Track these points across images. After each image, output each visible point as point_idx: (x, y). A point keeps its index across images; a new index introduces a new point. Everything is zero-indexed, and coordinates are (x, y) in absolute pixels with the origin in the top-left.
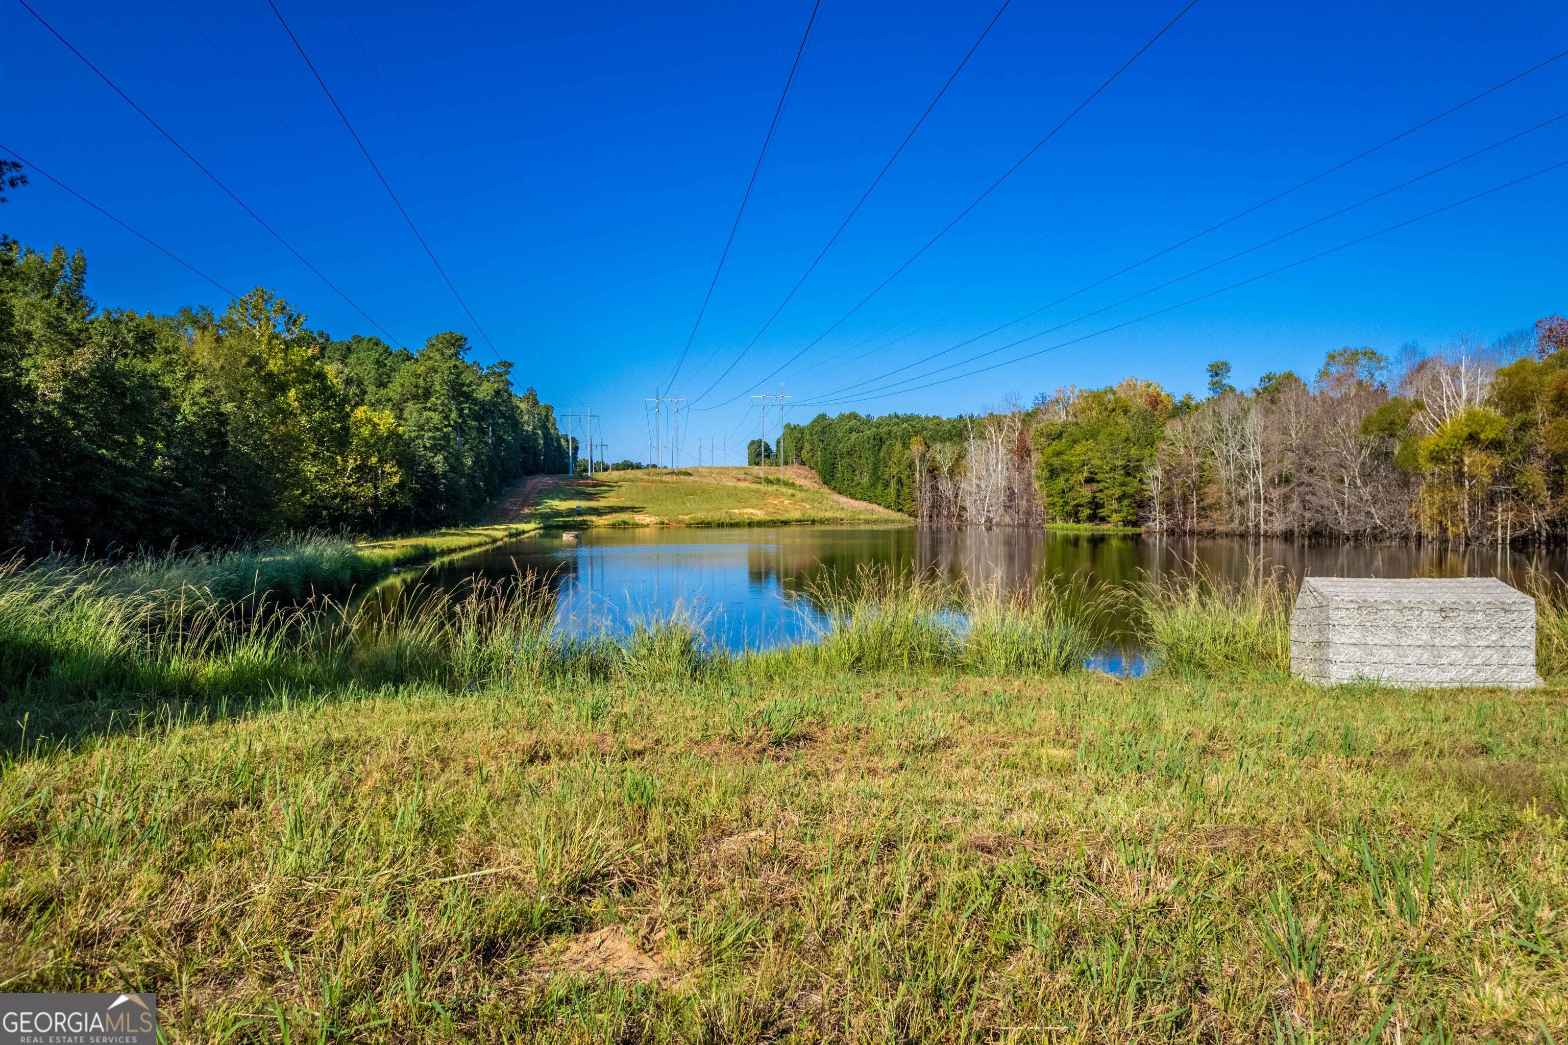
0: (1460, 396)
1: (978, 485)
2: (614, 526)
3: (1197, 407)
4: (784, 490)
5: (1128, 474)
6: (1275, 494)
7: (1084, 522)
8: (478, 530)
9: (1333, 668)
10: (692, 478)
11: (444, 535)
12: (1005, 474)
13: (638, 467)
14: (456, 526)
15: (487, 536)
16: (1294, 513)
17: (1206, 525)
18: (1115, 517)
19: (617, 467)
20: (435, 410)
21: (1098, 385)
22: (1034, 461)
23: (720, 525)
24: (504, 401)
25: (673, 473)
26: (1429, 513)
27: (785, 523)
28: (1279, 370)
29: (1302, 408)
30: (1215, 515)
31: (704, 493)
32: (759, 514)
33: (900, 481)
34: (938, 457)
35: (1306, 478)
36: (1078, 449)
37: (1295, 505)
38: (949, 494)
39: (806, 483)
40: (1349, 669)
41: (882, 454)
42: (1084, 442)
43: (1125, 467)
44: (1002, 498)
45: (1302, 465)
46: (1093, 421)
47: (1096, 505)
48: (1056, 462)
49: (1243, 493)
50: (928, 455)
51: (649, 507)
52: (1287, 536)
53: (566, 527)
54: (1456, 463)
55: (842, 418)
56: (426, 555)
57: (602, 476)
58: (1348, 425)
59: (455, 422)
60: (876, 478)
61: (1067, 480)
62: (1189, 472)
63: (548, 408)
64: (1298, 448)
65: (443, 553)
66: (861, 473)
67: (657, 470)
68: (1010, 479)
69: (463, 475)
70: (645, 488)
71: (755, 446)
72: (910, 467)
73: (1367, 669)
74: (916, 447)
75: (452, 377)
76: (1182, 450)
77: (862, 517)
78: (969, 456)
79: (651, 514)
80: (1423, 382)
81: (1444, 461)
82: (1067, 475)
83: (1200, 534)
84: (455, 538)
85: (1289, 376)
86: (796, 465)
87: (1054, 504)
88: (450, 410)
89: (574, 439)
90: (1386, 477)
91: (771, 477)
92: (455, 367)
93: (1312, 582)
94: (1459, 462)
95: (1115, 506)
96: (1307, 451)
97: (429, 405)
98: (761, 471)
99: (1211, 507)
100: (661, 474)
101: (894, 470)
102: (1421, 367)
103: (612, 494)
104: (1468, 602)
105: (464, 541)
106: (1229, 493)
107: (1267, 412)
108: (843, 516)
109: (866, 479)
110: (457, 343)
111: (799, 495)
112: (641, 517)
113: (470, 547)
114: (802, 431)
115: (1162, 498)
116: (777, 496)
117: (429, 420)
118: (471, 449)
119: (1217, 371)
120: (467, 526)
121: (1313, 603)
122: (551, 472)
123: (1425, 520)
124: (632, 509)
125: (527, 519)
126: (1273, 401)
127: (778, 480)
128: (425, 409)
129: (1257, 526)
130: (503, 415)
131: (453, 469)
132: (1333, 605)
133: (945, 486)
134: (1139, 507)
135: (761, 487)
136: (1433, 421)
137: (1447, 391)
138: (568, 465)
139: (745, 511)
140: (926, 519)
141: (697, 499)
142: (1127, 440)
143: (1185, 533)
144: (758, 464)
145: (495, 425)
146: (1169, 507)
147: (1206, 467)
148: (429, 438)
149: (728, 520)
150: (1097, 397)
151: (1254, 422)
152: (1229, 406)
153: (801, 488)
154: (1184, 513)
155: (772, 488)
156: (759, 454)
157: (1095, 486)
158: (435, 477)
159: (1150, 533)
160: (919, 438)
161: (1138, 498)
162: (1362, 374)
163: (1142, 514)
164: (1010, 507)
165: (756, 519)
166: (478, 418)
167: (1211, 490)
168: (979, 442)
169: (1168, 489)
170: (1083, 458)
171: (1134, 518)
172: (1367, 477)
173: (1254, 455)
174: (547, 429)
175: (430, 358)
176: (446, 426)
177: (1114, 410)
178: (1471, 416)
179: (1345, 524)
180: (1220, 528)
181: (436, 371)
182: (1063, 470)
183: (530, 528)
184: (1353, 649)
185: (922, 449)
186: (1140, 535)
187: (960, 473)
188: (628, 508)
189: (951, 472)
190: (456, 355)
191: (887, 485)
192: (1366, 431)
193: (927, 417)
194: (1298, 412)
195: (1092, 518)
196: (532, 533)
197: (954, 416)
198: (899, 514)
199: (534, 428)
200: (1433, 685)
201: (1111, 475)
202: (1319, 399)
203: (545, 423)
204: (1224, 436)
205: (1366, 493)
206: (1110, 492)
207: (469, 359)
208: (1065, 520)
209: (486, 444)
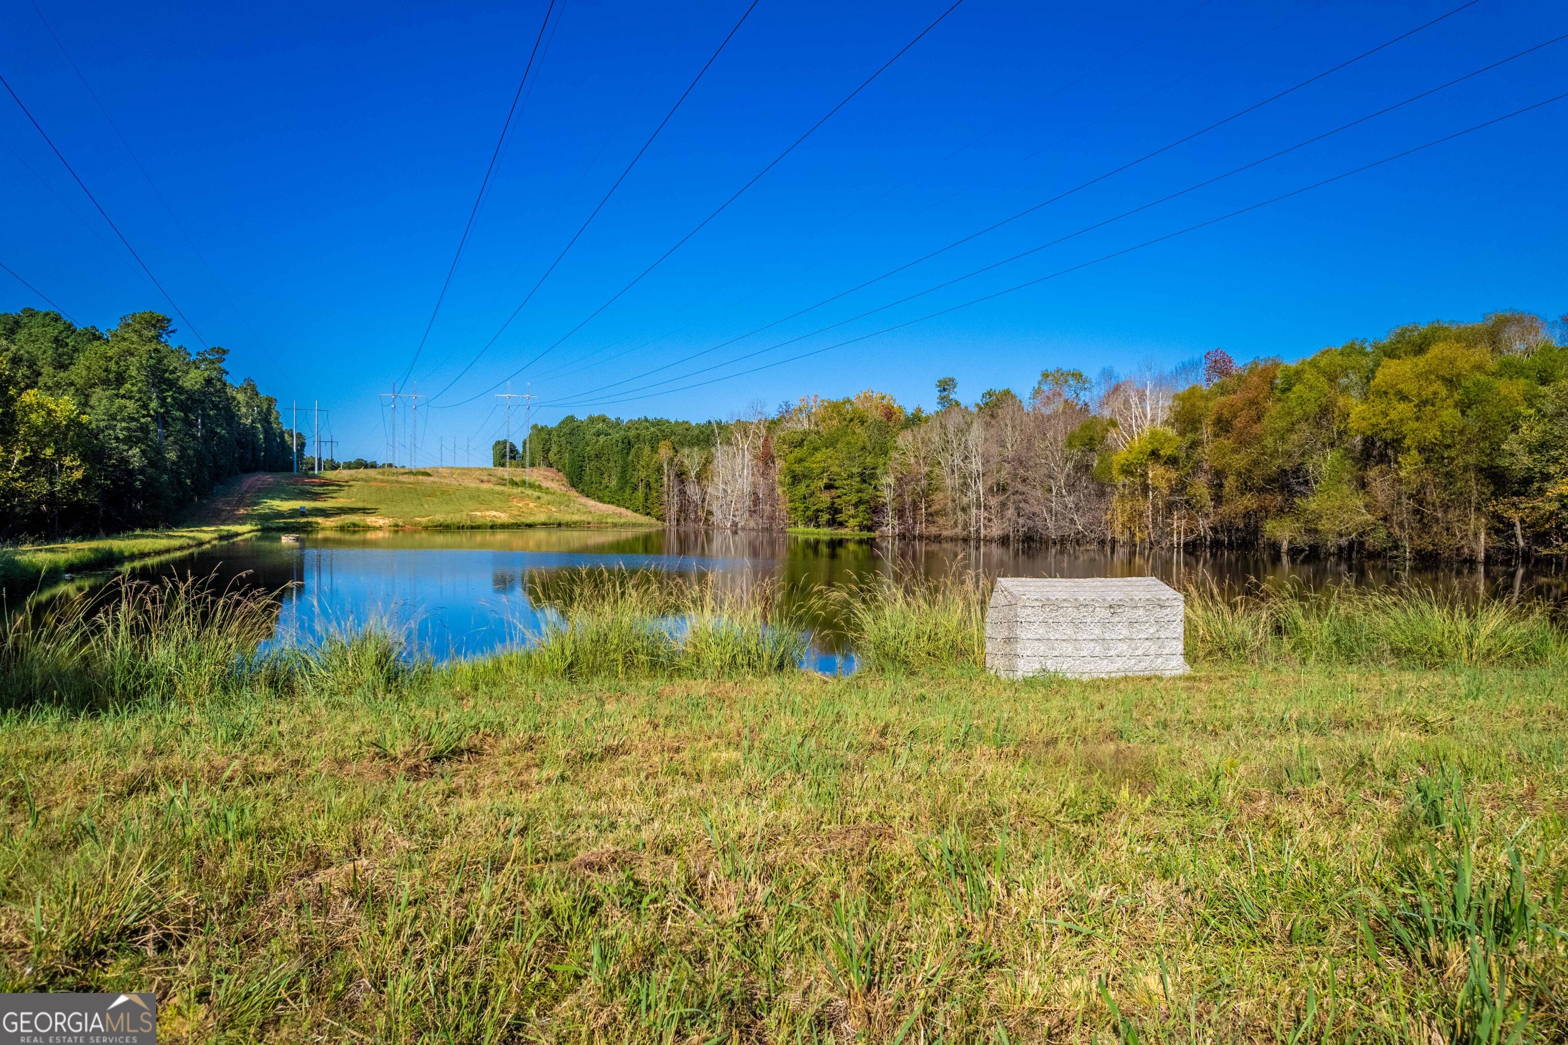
0: (1146, 417)
1: (725, 490)
2: (342, 529)
3: (927, 420)
4: (529, 492)
5: (864, 481)
6: (994, 501)
7: (824, 526)
8: (184, 532)
9: (1021, 663)
10: (431, 479)
11: (136, 537)
12: (751, 479)
13: (373, 466)
14: (155, 527)
15: (189, 538)
16: (1009, 520)
17: (933, 530)
18: (852, 522)
19: (349, 466)
20: (130, 398)
21: (837, 396)
22: (778, 467)
23: (460, 528)
24: (216, 391)
25: (411, 473)
26: (1121, 520)
27: (530, 526)
28: (999, 387)
29: (1018, 422)
30: (941, 521)
31: (444, 494)
32: (503, 517)
33: (648, 485)
34: (686, 462)
35: (1020, 487)
36: (819, 456)
37: (1010, 512)
38: (697, 498)
39: (553, 486)
40: (1034, 662)
41: (630, 458)
42: (824, 450)
43: (862, 474)
44: (747, 504)
45: (1016, 475)
46: (833, 429)
47: (834, 510)
48: (798, 469)
49: (965, 500)
50: (676, 460)
51: (383, 508)
52: (1004, 541)
53: (287, 529)
54: (1142, 475)
55: (592, 420)
56: (110, 560)
57: (330, 475)
58: (1055, 439)
59: (156, 412)
60: (624, 480)
61: (808, 486)
62: (918, 480)
63: (271, 401)
64: (1013, 460)
65: (132, 557)
66: (610, 476)
67: (394, 470)
68: (755, 485)
69: (165, 470)
70: (379, 488)
71: (501, 447)
72: (658, 471)
73: (1049, 663)
74: (664, 452)
75: (152, 362)
76: (912, 460)
77: (609, 520)
78: (715, 462)
79: (384, 516)
80: (1117, 404)
81: (1131, 473)
82: (808, 482)
83: (928, 538)
84: (149, 541)
85: (1007, 393)
86: (543, 467)
87: (796, 509)
88: (150, 398)
89: (299, 435)
90: (1086, 487)
91: (517, 479)
92: (156, 350)
93: (1005, 582)
94: (1144, 475)
95: (852, 512)
96: (1021, 462)
97: (122, 392)
98: (506, 472)
99: (937, 513)
100: (397, 474)
101: (643, 474)
102: (1117, 389)
103: (342, 494)
104: (1132, 600)
105: (162, 543)
106: (954, 501)
107: (988, 425)
108: (590, 519)
109: (614, 483)
110: (159, 324)
111: (545, 498)
112: (373, 519)
113: (168, 551)
114: (549, 433)
115: (894, 504)
116: (522, 499)
117: (122, 408)
118: (175, 443)
119: (946, 386)
120: (169, 528)
121: (1004, 602)
122: (270, 468)
123: (1118, 528)
124: (364, 511)
125: (242, 520)
126: (992, 416)
127: (524, 482)
128: (117, 395)
129: (978, 531)
130: (215, 407)
131: (152, 463)
132: (1020, 604)
133: (693, 490)
134: (874, 512)
135: (505, 489)
136: (1125, 439)
137: (1135, 411)
138: (292, 462)
139: (487, 513)
140: (674, 523)
141: (436, 500)
142: (864, 448)
143: (914, 537)
144: (503, 465)
145: (205, 416)
146: (900, 513)
147: (934, 475)
148: (122, 429)
149: (469, 523)
150: (836, 407)
151: (976, 434)
152: (954, 420)
153: (547, 491)
154: (914, 519)
155: (516, 490)
156: (504, 456)
157: (834, 492)
158: (131, 473)
159: (883, 537)
160: (667, 443)
161: (872, 504)
162: (1068, 394)
163: (876, 519)
164: (755, 512)
165: (499, 521)
166: (182, 406)
167: (938, 497)
168: (726, 448)
169: (900, 495)
170: (823, 464)
171: (869, 523)
172: (1071, 487)
173: (976, 465)
174: (269, 423)
175: (125, 339)
176: (144, 416)
177: (852, 420)
178: (1153, 434)
179: (1052, 529)
180: (945, 533)
181: (132, 354)
182: (805, 476)
183: (245, 530)
184: (1037, 644)
185: (671, 453)
186: (874, 539)
187: (707, 477)
188: (359, 509)
189: (699, 476)
190: (157, 337)
191: (635, 489)
192: (1070, 445)
193: (676, 422)
194: (1013, 427)
195: (832, 523)
196: (249, 535)
197: (703, 421)
198: (647, 518)
199: (253, 422)
200: (1103, 676)
201: (848, 482)
202: (1031, 414)
203: (265, 418)
204: (949, 447)
205: (1070, 500)
206: (847, 498)
207: (173, 342)
208: (806, 525)
209: (194, 437)
